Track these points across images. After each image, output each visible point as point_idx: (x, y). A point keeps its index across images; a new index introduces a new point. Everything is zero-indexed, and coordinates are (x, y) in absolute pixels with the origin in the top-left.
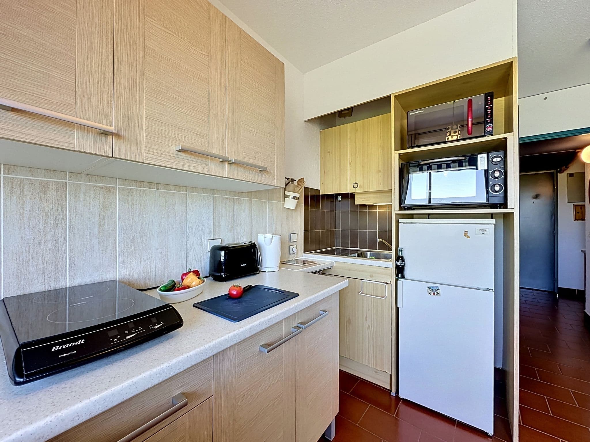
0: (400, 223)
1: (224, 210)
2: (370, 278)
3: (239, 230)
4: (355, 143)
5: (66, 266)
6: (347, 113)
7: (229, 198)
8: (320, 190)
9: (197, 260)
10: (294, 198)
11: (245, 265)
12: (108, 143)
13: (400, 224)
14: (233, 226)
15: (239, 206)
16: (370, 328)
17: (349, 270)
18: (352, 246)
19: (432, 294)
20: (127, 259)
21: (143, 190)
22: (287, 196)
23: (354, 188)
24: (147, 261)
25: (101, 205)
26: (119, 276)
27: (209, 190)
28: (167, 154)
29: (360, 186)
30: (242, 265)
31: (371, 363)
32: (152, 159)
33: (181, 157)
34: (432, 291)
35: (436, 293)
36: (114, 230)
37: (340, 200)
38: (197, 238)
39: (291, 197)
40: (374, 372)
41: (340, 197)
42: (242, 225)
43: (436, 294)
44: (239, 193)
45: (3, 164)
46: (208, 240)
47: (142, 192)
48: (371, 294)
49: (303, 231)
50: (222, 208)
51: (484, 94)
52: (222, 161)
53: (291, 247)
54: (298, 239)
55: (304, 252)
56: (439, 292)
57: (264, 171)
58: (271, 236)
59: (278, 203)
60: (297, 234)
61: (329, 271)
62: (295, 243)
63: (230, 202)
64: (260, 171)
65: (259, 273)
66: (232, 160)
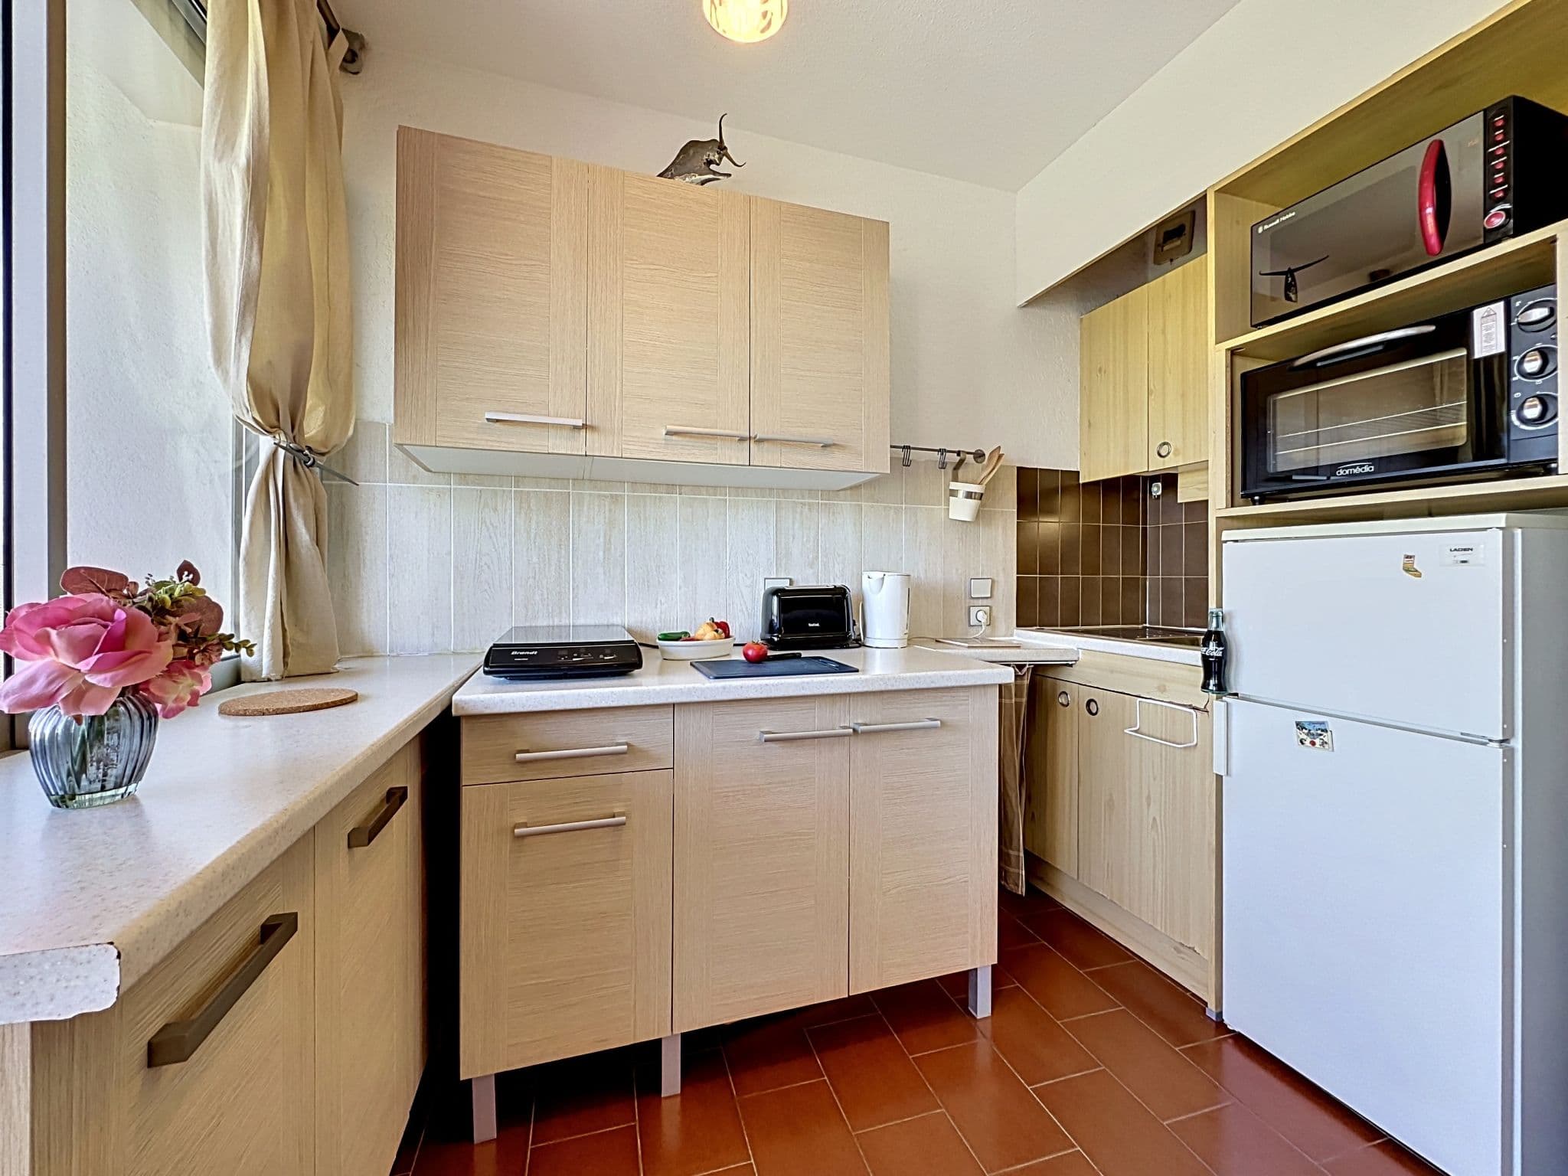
0: (1226, 542)
1: (797, 525)
2: (1158, 693)
3: (831, 565)
4: (1164, 332)
5: (569, 599)
6: (1178, 246)
7: (809, 503)
8: (1079, 472)
9: (746, 613)
10: (969, 495)
11: (818, 625)
12: (581, 440)
13: (1224, 545)
14: (817, 557)
15: (831, 518)
16: (1157, 826)
17: (1112, 672)
18: (1190, 620)
19: (1307, 743)
20: (639, 599)
21: (660, 497)
22: (954, 493)
23: (1158, 457)
24: (666, 605)
25: (607, 521)
26: (629, 621)
27: (768, 491)
28: (652, 441)
29: (1176, 450)
30: (810, 625)
31: (1159, 919)
32: (633, 451)
33: (673, 442)
34: (1307, 734)
35: (1317, 741)
36: (622, 555)
37: (1160, 493)
38: (746, 575)
39: (961, 494)
40: (1173, 949)
41: (1158, 487)
42: (839, 556)
43: (1317, 745)
44: (831, 493)
46: (765, 579)
47: (658, 501)
48: (1159, 735)
49: (1015, 576)
50: (793, 523)
51: (1482, 113)
52: (742, 439)
53: (973, 610)
54: (995, 593)
55: (1018, 626)
56: (1327, 737)
57: (834, 445)
58: (881, 575)
59: (933, 509)
60: (993, 582)
61: (1065, 674)
62: (985, 602)
63: (809, 511)
64: (824, 446)
65: (854, 646)
66: (759, 434)
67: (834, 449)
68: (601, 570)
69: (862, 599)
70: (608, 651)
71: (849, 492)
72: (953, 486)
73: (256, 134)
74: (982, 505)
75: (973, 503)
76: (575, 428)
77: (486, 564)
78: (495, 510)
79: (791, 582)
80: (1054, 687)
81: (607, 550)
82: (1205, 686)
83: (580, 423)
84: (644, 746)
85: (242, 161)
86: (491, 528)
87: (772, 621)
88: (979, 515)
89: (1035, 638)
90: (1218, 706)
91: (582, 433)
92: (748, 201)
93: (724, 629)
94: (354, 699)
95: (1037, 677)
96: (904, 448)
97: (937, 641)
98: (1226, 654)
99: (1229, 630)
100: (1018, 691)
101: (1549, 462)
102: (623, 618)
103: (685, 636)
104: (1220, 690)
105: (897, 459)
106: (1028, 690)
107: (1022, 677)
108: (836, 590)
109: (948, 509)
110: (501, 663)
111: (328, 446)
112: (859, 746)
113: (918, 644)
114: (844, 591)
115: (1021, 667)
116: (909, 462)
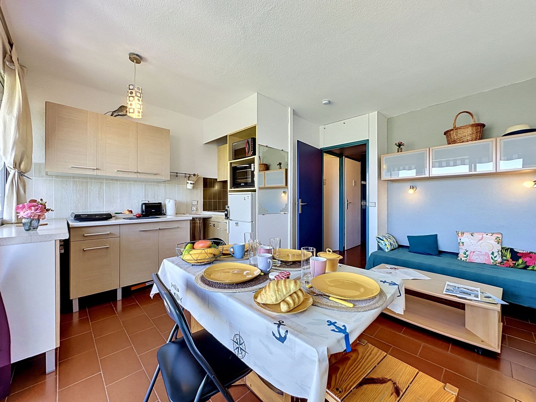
1: (150, 189)
2: (222, 221)
3: (158, 198)
8: (217, 179)
9: (137, 208)
10: (191, 184)
11: (154, 211)
12: (96, 172)
13: (229, 195)
14: (155, 196)
15: (159, 188)
22: (188, 183)
25: (99, 187)
27: (142, 182)
28: (113, 172)
30: (152, 211)
32: (109, 174)
33: (119, 173)
35: (237, 225)
36: (103, 195)
39: (189, 183)
42: (160, 196)
44: (158, 182)
45: (73, 177)
46: (142, 201)
49: (203, 200)
50: (149, 189)
51: (251, 139)
52: (135, 172)
53: (193, 208)
54: (198, 204)
55: (203, 210)
57: (157, 174)
58: (169, 200)
59: (183, 186)
60: (197, 201)
61: (211, 220)
62: (196, 206)
63: (153, 186)
64: (155, 174)
65: (163, 215)
66: (139, 172)
67: (157, 175)
68: (97, 199)
69: (165, 205)
70: (104, 215)
71: (163, 182)
72: (188, 181)
73: (19, 111)
74: (194, 185)
75: (192, 185)
76: (95, 169)
77: (64, 197)
78: (67, 184)
79: (148, 201)
80: (209, 222)
81: (99, 194)
82: (225, 219)
83: (96, 168)
84: (114, 233)
85: (15, 116)
86: (65, 189)
87: (143, 210)
88: (193, 187)
89: (206, 213)
90: (227, 221)
91: (96, 170)
92: (136, 124)
93: (131, 212)
94: (47, 224)
95: (205, 221)
96: (176, 173)
97: (184, 214)
98: (227, 213)
99: (228, 209)
100: (200, 223)
101: (254, 186)
102: (104, 210)
103: (122, 213)
104: (227, 219)
105: (174, 175)
106: (203, 223)
107: (200, 220)
108: (159, 203)
109: (187, 186)
110: (78, 218)
111: (26, 171)
112: (160, 232)
113: (178, 214)
114: (160, 203)
115: (200, 218)
116: (177, 176)
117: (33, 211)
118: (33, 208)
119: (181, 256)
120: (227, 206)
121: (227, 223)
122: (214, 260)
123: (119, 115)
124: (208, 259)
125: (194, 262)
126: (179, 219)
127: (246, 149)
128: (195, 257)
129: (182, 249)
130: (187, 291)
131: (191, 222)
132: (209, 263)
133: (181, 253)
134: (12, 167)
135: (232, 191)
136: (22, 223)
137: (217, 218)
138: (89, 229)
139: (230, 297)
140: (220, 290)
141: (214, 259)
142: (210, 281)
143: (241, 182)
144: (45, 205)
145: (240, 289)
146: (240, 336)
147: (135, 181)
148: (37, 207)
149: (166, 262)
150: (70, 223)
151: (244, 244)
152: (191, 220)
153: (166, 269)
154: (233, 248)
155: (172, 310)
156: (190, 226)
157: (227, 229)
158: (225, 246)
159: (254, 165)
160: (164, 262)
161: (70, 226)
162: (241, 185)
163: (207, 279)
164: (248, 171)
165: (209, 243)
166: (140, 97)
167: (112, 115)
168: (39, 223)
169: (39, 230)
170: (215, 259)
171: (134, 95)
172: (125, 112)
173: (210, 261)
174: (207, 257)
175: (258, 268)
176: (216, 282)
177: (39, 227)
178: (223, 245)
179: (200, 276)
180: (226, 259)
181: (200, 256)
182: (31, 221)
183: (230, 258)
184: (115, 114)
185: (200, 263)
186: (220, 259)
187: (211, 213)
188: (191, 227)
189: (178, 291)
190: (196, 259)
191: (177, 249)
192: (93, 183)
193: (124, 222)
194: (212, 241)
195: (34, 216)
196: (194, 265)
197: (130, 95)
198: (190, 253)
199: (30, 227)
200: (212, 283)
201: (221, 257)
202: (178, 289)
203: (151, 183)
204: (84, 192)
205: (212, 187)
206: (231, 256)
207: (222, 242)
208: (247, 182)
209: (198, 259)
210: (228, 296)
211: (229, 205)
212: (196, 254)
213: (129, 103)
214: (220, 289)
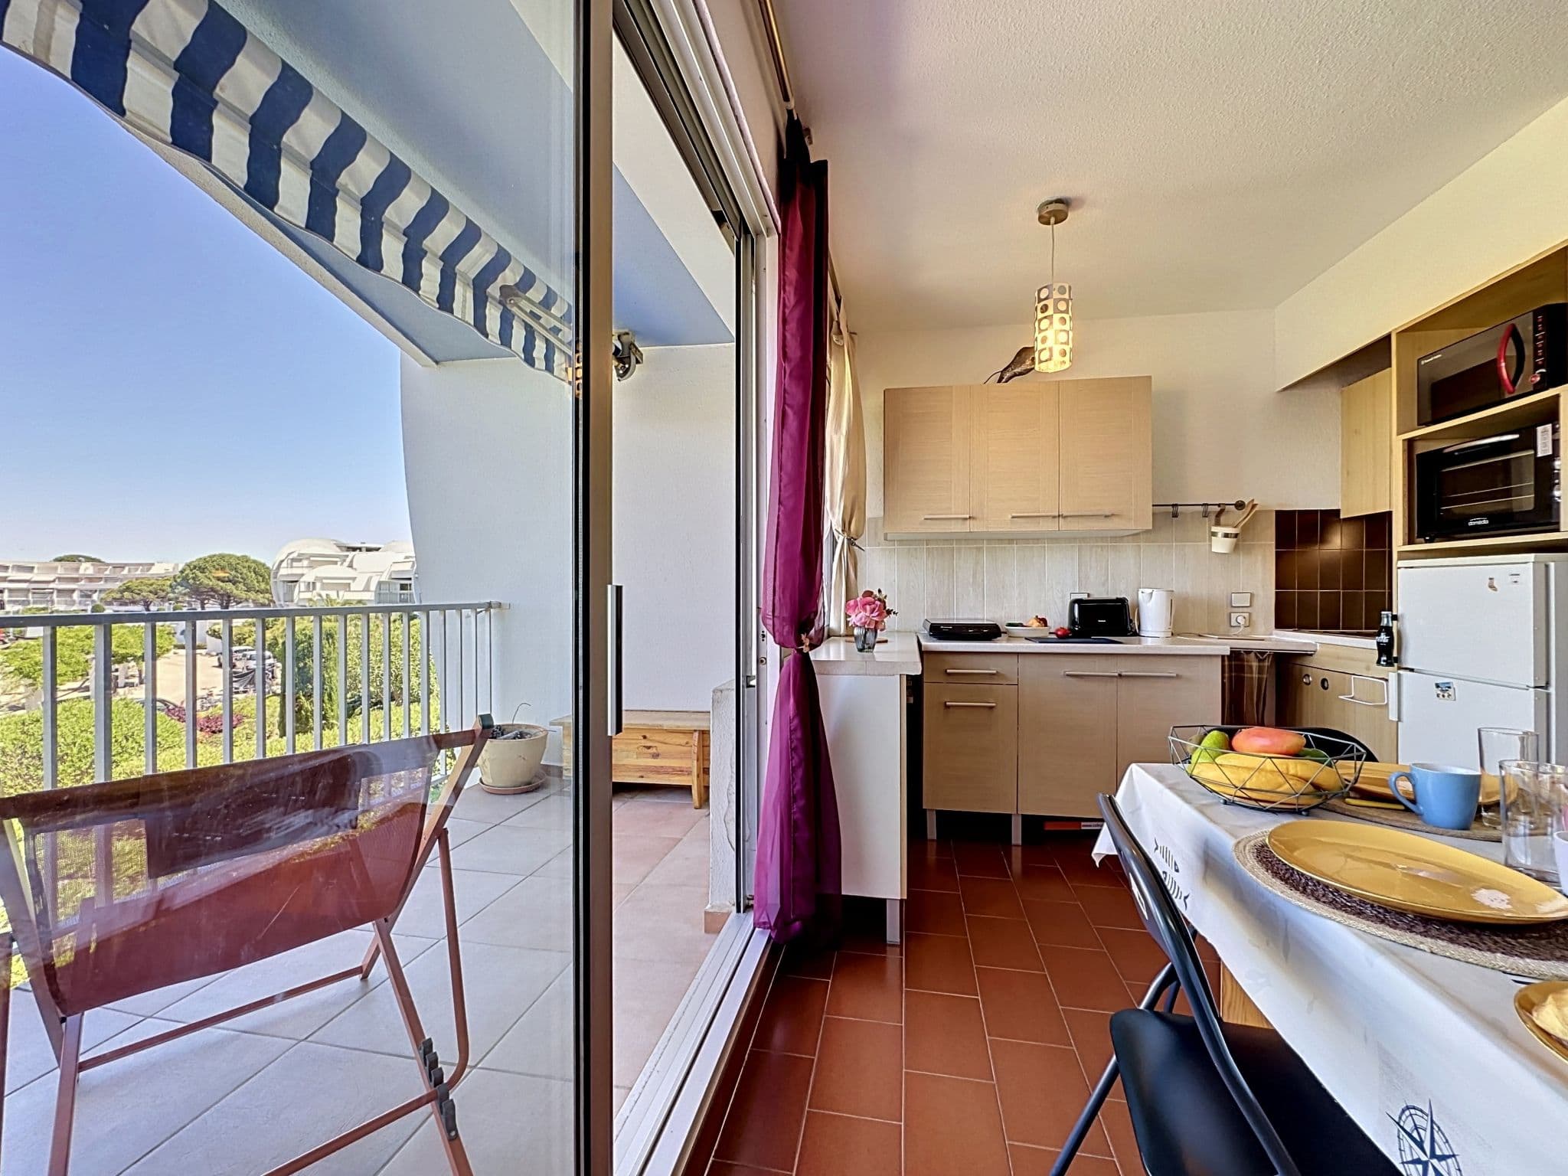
0: (1402, 568)
1: (1093, 560)
2: (1366, 672)
3: (1116, 585)
7: (1101, 545)
8: (1340, 511)
9: (1057, 613)
10: (1226, 535)
11: (1104, 621)
12: (968, 525)
13: (1401, 570)
14: (1107, 579)
17: (1332, 658)
19: (1441, 697)
20: (992, 605)
21: (1005, 546)
22: (1214, 534)
24: (1010, 610)
25: (975, 561)
27: (1072, 542)
28: (1003, 522)
30: (1100, 621)
32: (994, 528)
33: (1015, 522)
34: (1441, 691)
35: (1446, 695)
36: (983, 580)
38: (1058, 591)
39: (1220, 535)
42: (1123, 579)
43: (1446, 697)
44: (1117, 538)
45: (926, 540)
46: (1070, 594)
48: (1365, 699)
49: (1273, 590)
50: (1091, 558)
51: (1531, 314)
52: (1054, 517)
53: (1233, 616)
54: (1254, 603)
55: (1277, 627)
56: (1451, 691)
57: (1113, 515)
58: (1150, 591)
59: (1198, 545)
60: (1252, 595)
61: (1307, 661)
62: (1245, 610)
63: (1102, 550)
64: (1106, 516)
65: (1131, 636)
66: (1065, 514)
67: (1113, 517)
68: (971, 589)
69: (1137, 606)
70: (985, 628)
71: (1131, 537)
72: (1214, 529)
74: (1238, 541)
75: (1230, 541)
76: (966, 519)
77: (912, 586)
78: (916, 558)
79: (1089, 595)
80: (1301, 671)
81: (975, 577)
82: (1379, 662)
83: (968, 516)
84: (1004, 673)
86: (915, 567)
87: (1074, 619)
88: (1236, 548)
89: (1287, 636)
90: (1392, 674)
91: (968, 521)
92: (1058, 384)
93: (1043, 622)
94: (886, 641)
95: (1287, 665)
96: (1173, 505)
97: (1200, 636)
98: (1391, 640)
99: (1395, 625)
100: (1260, 670)
101: (1558, 523)
102: (983, 616)
103: (1021, 625)
104: (1391, 665)
105: (1168, 513)
106: (1273, 671)
107: (1260, 661)
108: (1118, 600)
109: (1211, 545)
110: (938, 631)
111: (859, 536)
112: (1122, 684)
113: (1179, 635)
114: (1123, 601)
115: (1263, 654)
116: (1175, 515)
117: (868, 614)
118: (868, 607)
119: (1187, 765)
120: (1389, 613)
121: (1387, 680)
122: (1317, 807)
123: (1015, 375)
124: (1290, 795)
125: (1232, 791)
126: (1181, 649)
127: (1503, 364)
128: (1237, 778)
129: (1191, 745)
130: (1204, 878)
131: (1226, 663)
132: (1295, 812)
133: (1187, 753)
134: (840, 530)
135: (1417, 555)
136: (853, 635)
137: (1338, 658)
138: (957, 658)
139: (1383, 953)
140: (1339, 915)
141: (1316, 801)
142: (1293, 869)
143: (1468, 512)
144: (885, 602)
145: (1440, 942)
146: (1432, 1121)
147: (1054, 539)
148: (873, 606)
149: (1136, 772)
150: (923, 643)
151: (1479, 773)
152: (1226, 658)
153: (1140, 796)
154: (1409, 777)
155: (1154, 912)
156: (1223, 678)
157: (1387, 704)
158: (1368, 765)
159: (1555, 431)
160: (1131, 771)
161: (923, 649)
162: (1471, 524)
163: (1280, 860)
164: (1513, 465)
165: (1292, 739)
166: (1066, 312)
167: (1000, 381)
168: (876, 637)
169: (877, 652)
170: (1320, 801)
171: (1050, 312)
172: (1028, 362)
173: (1295, 802)
174: (1286, 787)
175: (1560, 892)
176: (1319, 882)
177: (877, 646)
178: (1359, 758)
179: (1252, 843)
180: (1375, 814)
181: (1254, 779)
182: (866, 633)
183: (1395, 817)
184: (1008, 375)
185: (1257, 800)
186: (1344, 806)
187: (1311, 639)
188: (1226, 681)
189: (1177, 871)
190: (1240, 785)
191: (1173, 741)
192: (963, 550)
193: (1027, 647)
194: (1306, 736)
195: (869, 624)
196: (1233, 803)
197: (1040, 315)
198: (1218, 760)
199: (865, 647)
200: (1303, 881)
201: (1347, 800)
202: (1175, 864)
203: (1097, 542)
204: (946, 574)
205: (1316, 543)
206: (1402, 808)
207: (1356, 745)
208: (1512, 509)
209: (1247, 786)
210: (1371, 945)
211: (1399, 607)
212: (1239, 767)
213: (1039, 337)
214: (1335, 911)
